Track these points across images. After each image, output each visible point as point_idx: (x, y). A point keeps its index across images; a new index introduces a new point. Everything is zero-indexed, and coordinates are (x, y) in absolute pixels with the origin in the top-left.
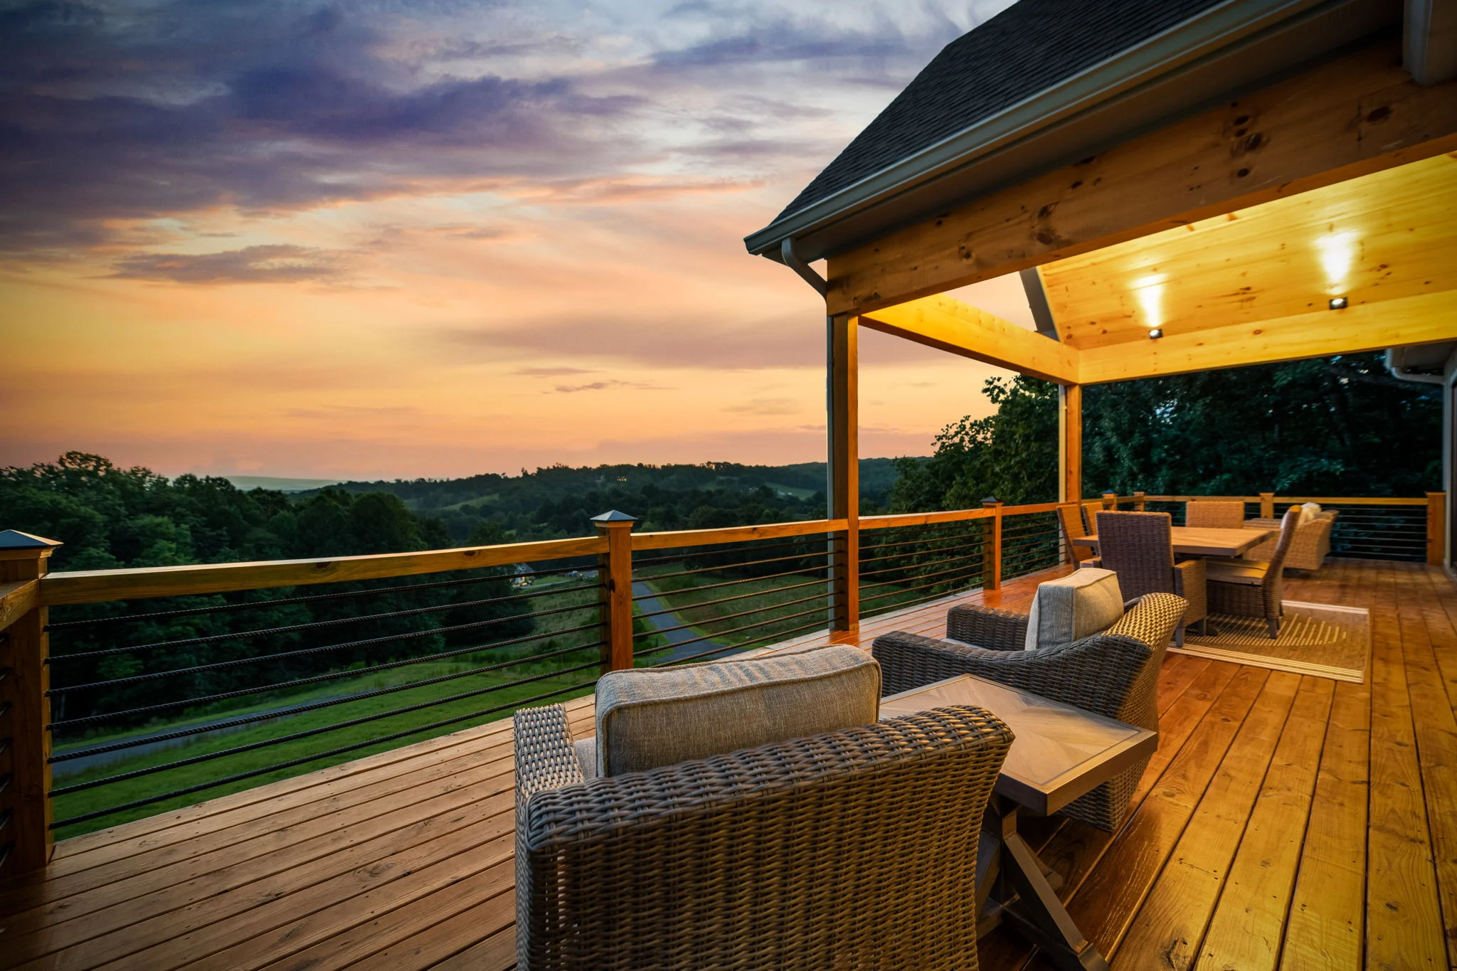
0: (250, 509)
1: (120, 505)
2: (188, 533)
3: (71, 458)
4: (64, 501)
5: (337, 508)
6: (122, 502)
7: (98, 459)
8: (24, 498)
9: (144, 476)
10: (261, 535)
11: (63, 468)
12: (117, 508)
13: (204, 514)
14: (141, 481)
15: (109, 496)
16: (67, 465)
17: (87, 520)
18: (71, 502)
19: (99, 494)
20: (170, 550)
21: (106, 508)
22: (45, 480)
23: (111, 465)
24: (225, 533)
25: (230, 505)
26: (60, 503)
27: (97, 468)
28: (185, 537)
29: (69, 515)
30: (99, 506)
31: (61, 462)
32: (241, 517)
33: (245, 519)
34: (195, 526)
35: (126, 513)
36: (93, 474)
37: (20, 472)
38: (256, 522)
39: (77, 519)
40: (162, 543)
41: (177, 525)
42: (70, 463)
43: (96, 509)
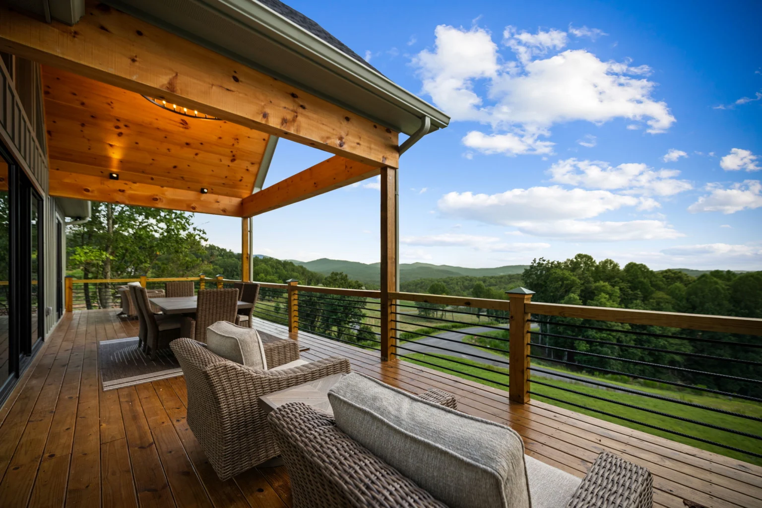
0: (656, 281)
2: (618, 291)
3: (579, 257)
4: (568, 274)
5: (716, 283)
8: (555, 273)
10: (660, 296)
11: (576, 261)
13: (629, 281)
14: (607, 267)
16: (578, 260)
17: (574, 281)
18: (570, 275)
20: (605, 298)
21: (584, 278)
23: (593, 259)
24: (639, 293)
25: (645, 278)
27: (587, 260)
28: (617, 292)
29: (567, 280)
31: (576, 258)
32: (650, 285)
33: (653, 285)
34: (623, 288)
35: (593, 280)
38: (659, 289)
40: (603, 294)
41: (613, 286)
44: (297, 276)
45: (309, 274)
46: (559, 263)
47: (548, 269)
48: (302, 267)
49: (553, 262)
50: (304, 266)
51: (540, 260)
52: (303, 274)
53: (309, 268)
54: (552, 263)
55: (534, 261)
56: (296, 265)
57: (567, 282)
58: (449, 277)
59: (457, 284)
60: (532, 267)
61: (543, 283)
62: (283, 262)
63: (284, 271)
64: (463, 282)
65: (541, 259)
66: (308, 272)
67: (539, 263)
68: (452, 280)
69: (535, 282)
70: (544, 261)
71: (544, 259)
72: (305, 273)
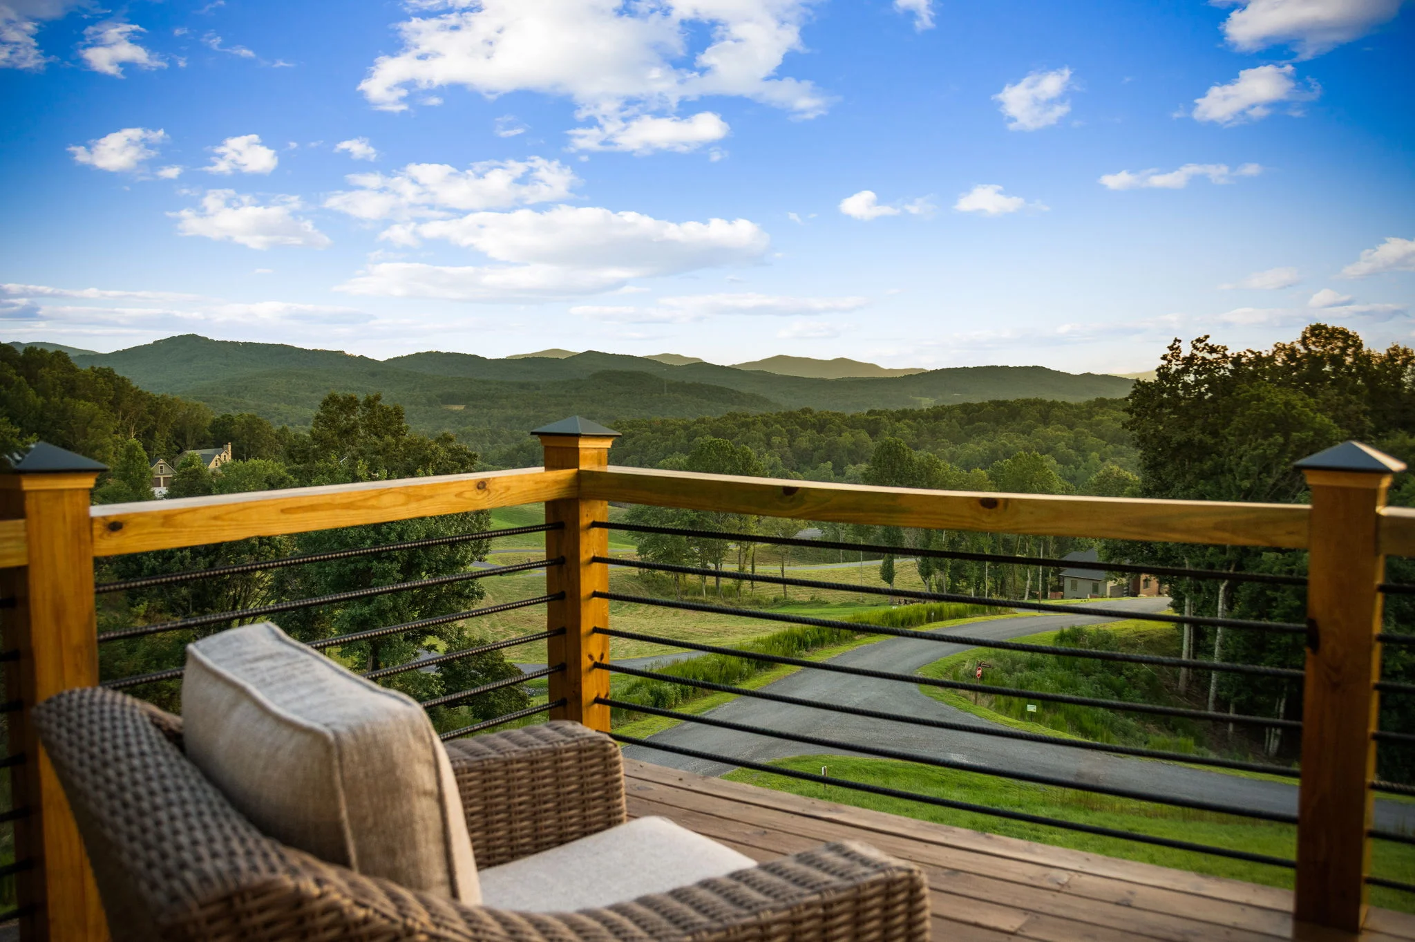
1: (1365, 413)
3: (1316, 336)
4: (1300, 404)
6: (1369, 408)
7: (1345, 335)
8: (1259, 399)
9: (1405, 364)
11: (1303, 351)
12: (1361, 417)
14: (1399, 374)
15: (1353, 397)
16: (1312, 347)
18: (1306, 405)
19: (1340, 394)
21: (1348, 417)
22: (1286, 369)
23: (1361, 345)
26: (1294, 407)
27: (1344, 350)
29: (1302, 426)
30: (1340, 413)
31: (1304, 341)
35: (1373, 425)
36: (1337, 361)
37: (1258, 356)
39: (1311, 433)
42: (1314, 343)
43: (1336, 419)
44: (93, 417)
45: (144, 407)
46: (1258, 359)
47: (1223, 387)
48: (108, 375)
49: (1239, 356)
50: (119, 372)
51: (1195, 347)
52: (115, 404)
53: (141, 379)
54: (1236, 361)
55: (1171, 348)
56: (84, 367)
57: (1303, 435)
58: (733, 416)
59: (769, 445)
60: (1163, 373)
61: (1210, 440)
62: (21, 351)
63: (31, 393)
64: (792, 435)
65: (1199, 340)
66: (139, 396)
67: (1190, 360)
68: (746, 425)
69: (1179, 437)
70: (1213, 350)
71: (1210, 342)
72: (127, 403)
